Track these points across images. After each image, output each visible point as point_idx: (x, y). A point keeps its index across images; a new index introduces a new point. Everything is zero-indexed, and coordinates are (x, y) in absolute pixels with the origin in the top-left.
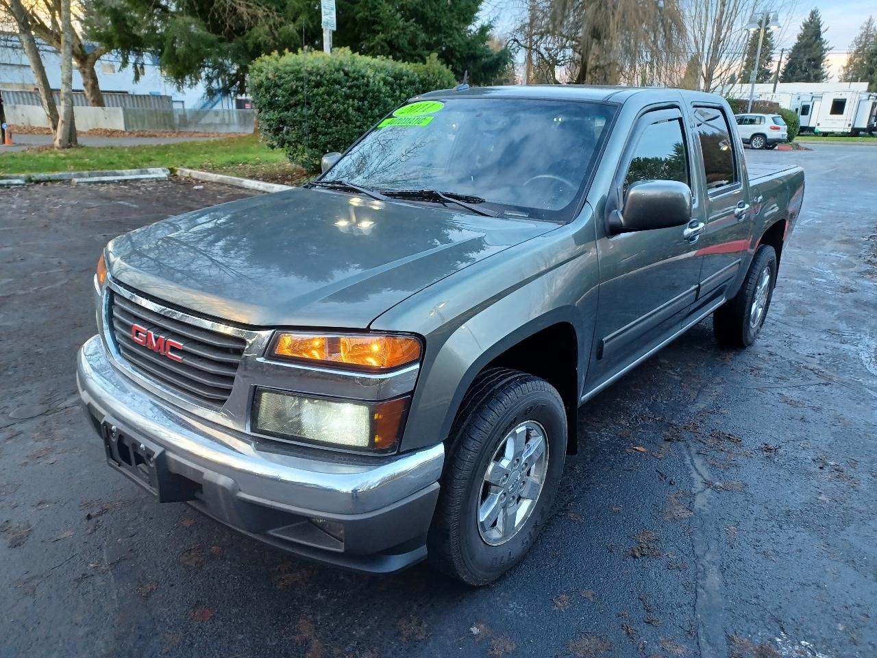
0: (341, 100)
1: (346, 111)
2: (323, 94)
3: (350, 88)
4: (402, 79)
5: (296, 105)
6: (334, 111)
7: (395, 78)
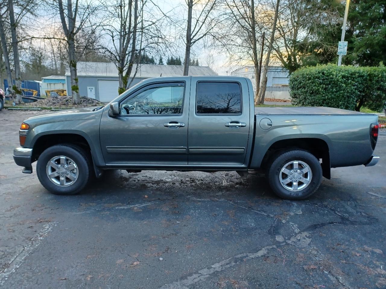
0: (317, 85)
1: (318, 89)
2: (310, 83)
3: (323, 80)
4: (355, 75)
5: (300, 88)
6: (314, 90)
7: (352, 74)
